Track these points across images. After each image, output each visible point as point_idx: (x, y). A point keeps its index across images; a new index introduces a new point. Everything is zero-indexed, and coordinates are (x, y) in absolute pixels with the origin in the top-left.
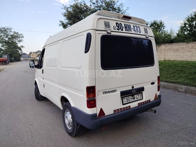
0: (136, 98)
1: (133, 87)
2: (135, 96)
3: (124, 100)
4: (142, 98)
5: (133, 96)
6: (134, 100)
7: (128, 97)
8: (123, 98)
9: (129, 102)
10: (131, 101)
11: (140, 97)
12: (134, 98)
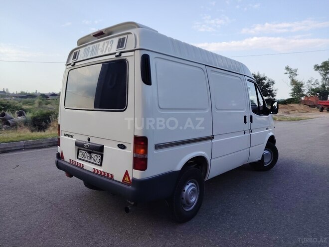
0: (92, 159)
1: (89, 140)
2: (94, 155)
3: (80, 154)
4: (99, 164)
5: (90, 153)
6: (90, 161)
7: (85, 152)
8: (80, 151)
9: (83, 158)
10: (86, 159)
11: (98, 160)
12: (91, 158)
